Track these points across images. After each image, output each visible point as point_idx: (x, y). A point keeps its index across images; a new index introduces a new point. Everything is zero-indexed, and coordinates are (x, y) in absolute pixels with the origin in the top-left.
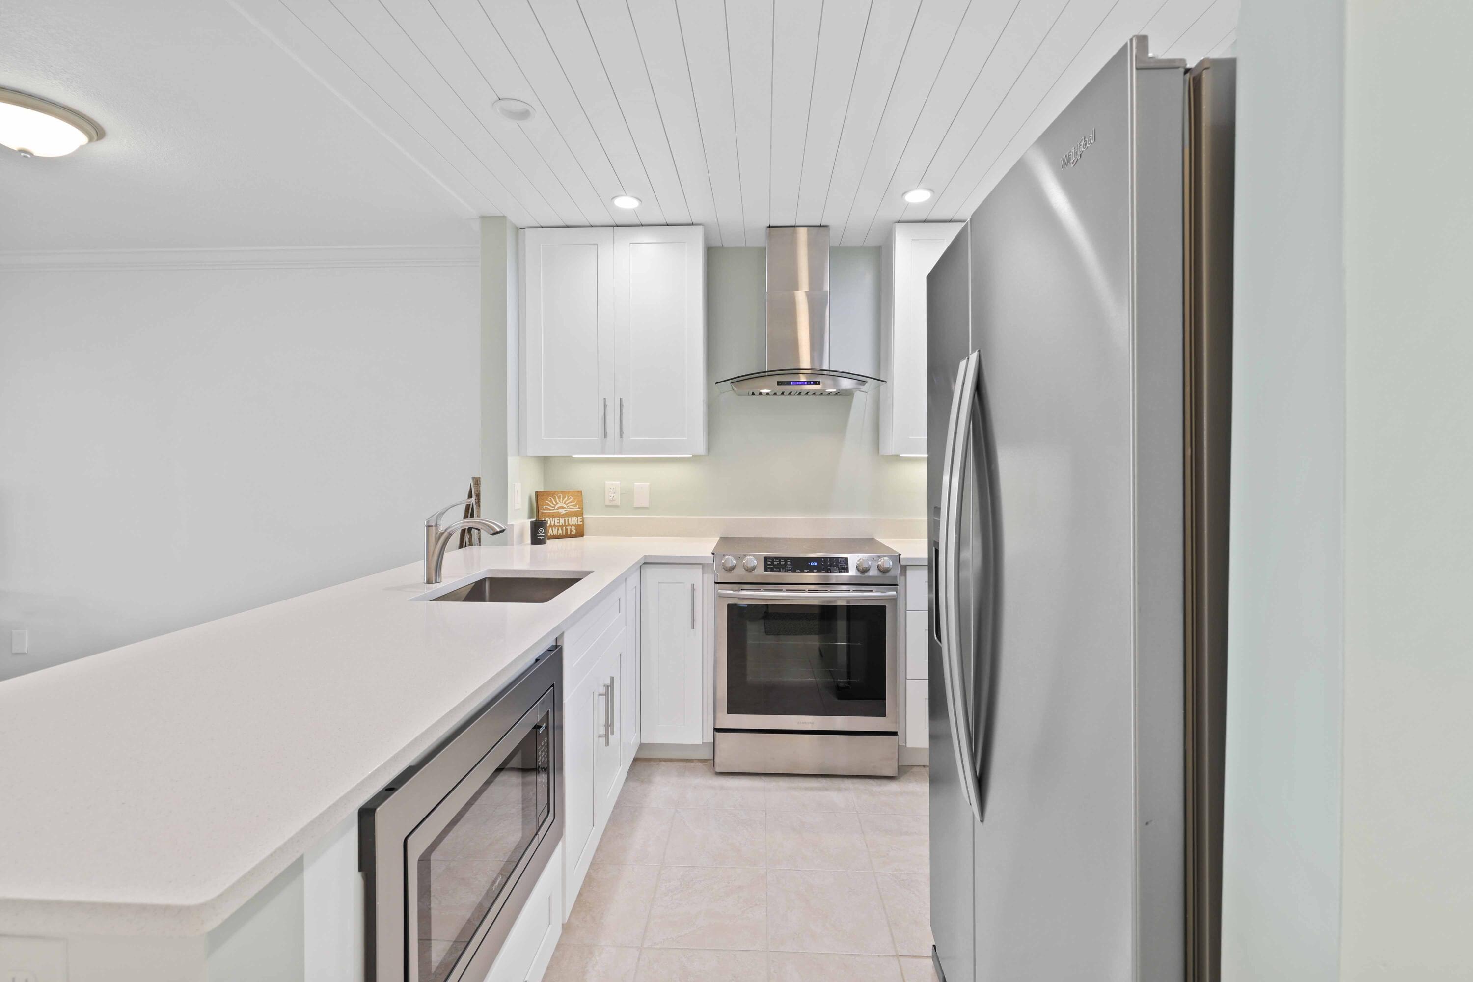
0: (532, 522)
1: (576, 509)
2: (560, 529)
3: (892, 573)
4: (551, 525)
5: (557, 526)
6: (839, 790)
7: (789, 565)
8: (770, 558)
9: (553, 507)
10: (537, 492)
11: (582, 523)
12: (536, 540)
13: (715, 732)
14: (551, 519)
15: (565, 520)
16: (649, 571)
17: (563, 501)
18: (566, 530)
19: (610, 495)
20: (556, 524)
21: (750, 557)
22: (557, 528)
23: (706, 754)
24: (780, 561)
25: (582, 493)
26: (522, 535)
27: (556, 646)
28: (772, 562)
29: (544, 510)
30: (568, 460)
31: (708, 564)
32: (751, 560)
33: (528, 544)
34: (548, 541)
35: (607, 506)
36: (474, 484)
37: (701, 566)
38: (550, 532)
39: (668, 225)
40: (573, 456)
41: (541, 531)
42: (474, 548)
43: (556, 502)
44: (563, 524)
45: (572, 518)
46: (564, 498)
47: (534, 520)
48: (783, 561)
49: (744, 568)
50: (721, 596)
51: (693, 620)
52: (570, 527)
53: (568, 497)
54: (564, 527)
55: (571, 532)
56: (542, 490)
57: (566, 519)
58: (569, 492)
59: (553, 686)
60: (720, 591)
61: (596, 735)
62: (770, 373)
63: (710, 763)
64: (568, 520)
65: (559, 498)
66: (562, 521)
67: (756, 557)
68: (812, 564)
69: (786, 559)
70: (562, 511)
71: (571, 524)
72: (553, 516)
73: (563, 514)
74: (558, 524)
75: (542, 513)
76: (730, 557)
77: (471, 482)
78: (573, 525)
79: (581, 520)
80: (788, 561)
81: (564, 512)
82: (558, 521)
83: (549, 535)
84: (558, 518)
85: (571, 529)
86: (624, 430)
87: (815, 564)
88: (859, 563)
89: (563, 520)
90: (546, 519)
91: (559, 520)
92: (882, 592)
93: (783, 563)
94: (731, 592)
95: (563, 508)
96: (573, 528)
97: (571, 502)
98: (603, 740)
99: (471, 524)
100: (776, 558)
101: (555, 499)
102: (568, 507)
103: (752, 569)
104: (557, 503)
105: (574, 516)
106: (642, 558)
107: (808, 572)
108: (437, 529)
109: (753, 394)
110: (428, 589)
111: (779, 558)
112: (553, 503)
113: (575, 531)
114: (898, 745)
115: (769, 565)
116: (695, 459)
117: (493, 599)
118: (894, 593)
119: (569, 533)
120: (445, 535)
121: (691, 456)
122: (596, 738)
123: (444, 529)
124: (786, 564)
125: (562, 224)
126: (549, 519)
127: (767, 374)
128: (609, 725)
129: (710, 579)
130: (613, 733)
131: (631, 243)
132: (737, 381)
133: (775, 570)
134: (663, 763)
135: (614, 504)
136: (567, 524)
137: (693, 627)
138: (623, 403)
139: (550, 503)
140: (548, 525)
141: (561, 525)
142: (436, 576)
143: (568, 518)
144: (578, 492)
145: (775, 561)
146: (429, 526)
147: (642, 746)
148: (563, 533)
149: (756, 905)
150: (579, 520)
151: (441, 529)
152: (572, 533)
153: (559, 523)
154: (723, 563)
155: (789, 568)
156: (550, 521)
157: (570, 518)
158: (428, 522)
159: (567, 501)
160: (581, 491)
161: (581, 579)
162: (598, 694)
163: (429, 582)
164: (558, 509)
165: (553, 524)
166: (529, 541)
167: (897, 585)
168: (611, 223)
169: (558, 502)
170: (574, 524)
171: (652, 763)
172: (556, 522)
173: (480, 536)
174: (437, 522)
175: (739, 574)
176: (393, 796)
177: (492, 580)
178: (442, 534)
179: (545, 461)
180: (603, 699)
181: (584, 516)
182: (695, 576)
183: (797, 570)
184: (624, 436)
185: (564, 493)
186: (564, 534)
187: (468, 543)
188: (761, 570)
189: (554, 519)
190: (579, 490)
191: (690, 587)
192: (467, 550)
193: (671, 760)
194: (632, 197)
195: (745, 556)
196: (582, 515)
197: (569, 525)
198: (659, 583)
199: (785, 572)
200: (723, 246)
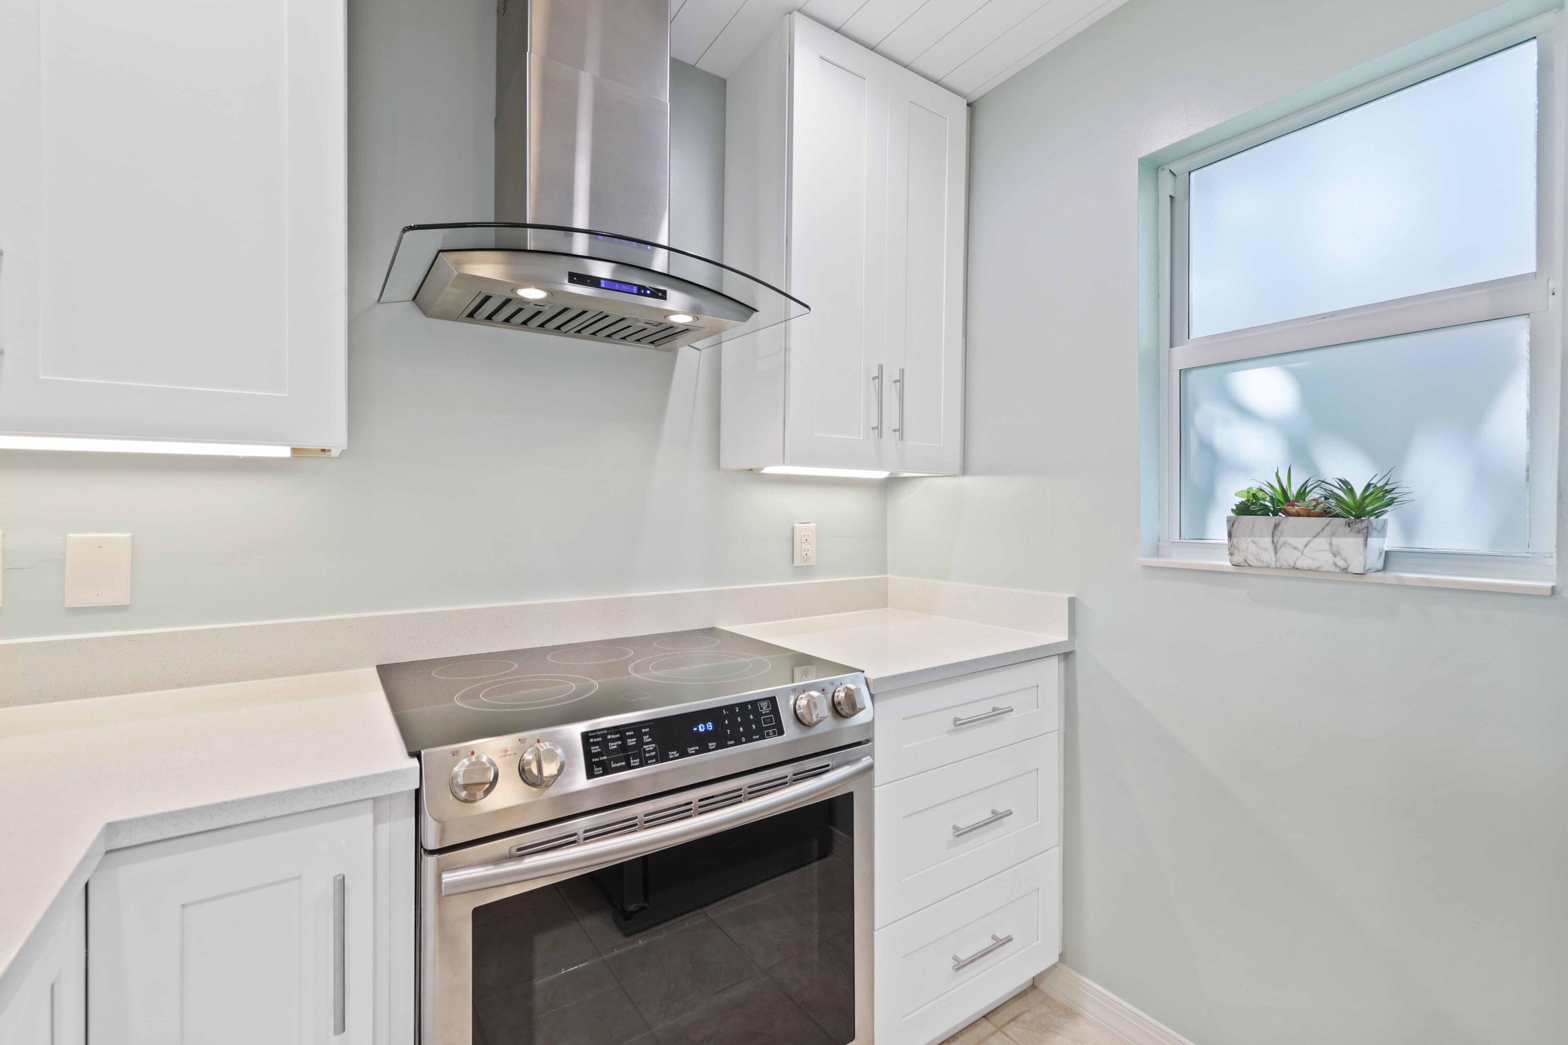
3: (864, 716)
7: (648, 743)
8: (596, 733)
24: (623, 738)
28: (604, 743)
48: (631, 737)
49: (523, 780)
68: (701, 728)
69: (641, 728)
80: (646, 734)
87: (710, 727)
93: (631, 742)
100: (611, 730)
106: (97, 839)
107: (697, 752)
111: (622, 731)
115: (598, 755)
124: (640, 743)
133: (613, 766)
137: (341, 1026)
145: (612, 741)
155: (649, 752)
183: (669, 754)
188: (577, 775)
191: (328, 888)
198: (184, 906)
199: (641, 765)
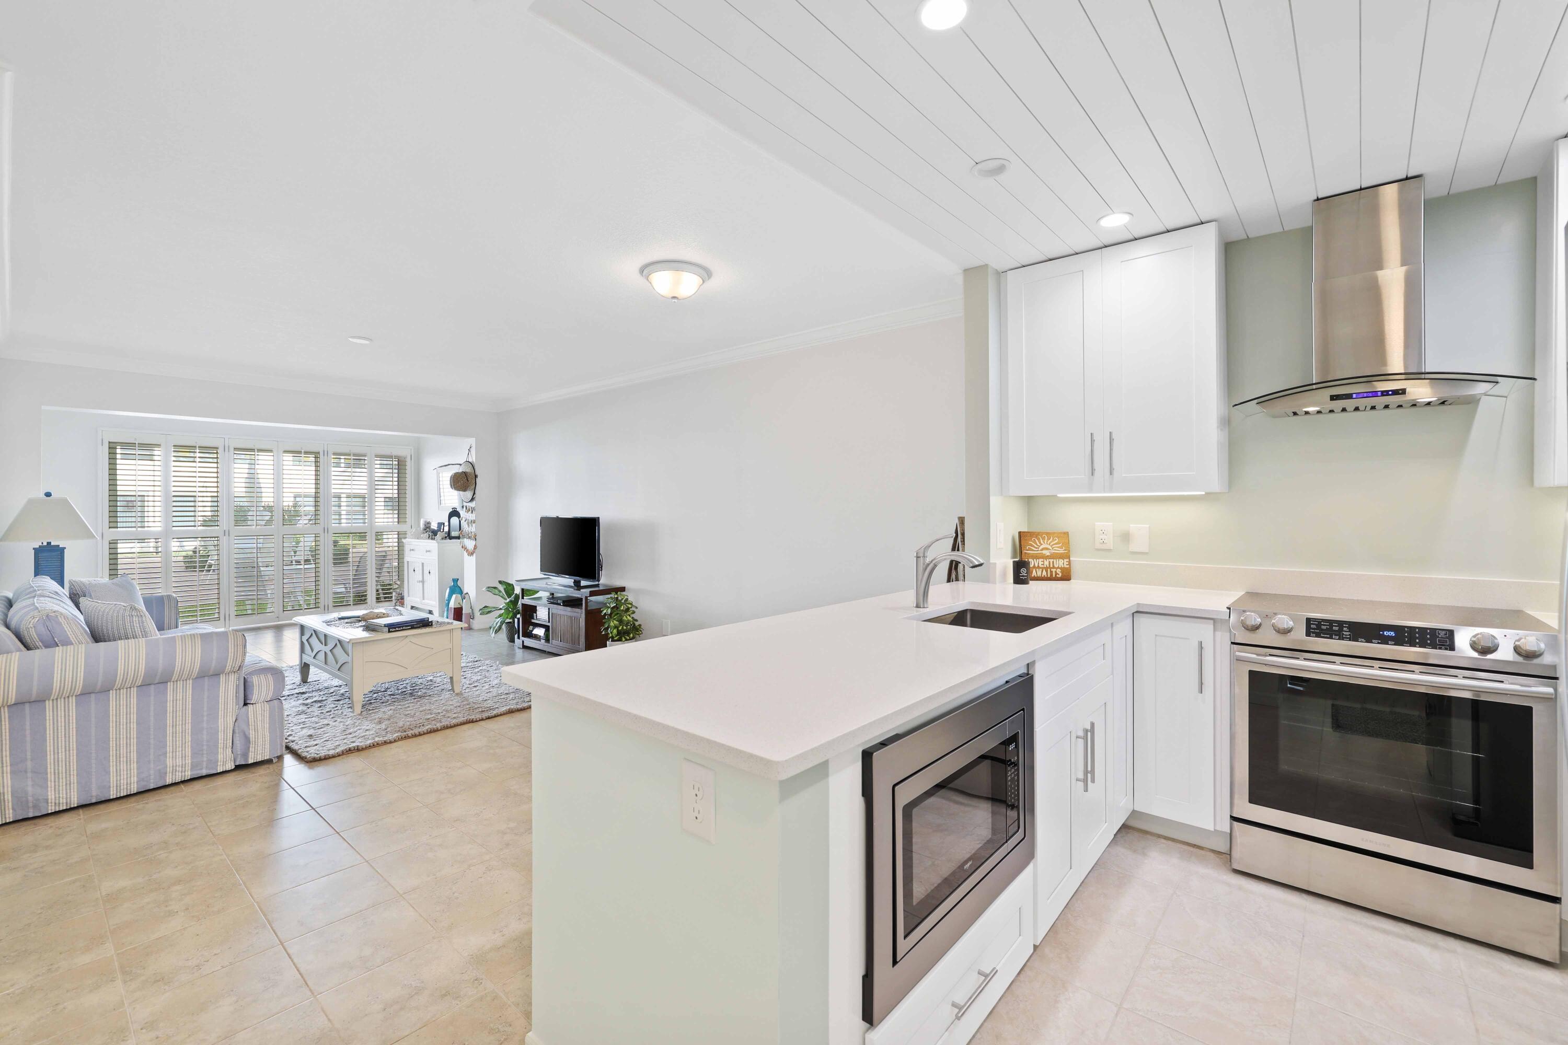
0: (1014, 562)
1: (1061, 551)
2: (1044, 571)
3: (1547, 659)
4: (1034, 567)
5: (1041, 568)
6: (1435, 947)
7: (1346, 631)
8: (1315, 620)
9: (1037, 548)
10: (1020, 533)
11: (1068, 566)
12: (1019, 579)
13: (1232, 821)
14: (1035, 560)
15: (1049, 562)
16: (1142, 620)
17: (1047, 542)
18: (1051, 572)
19: (1101, 537)
20: (1040, 566)
21: (1283, 616)
22: (1041, 570)
23: (1223, 847)
24: (1331, 626)
25: (1068, 535)
26: (1004, 575)
27: (1028, 674)
28: (1320, 625)
29: (1028, 550)
30: (1053, 500)
31: (1221, 619)
32: (1284, 621)
33: (1011, 583)
34: (1031, 582)
35: (1098, 550)
36: (960, 524)
37: (1212, 621)
38: (1034, 574)
39: (1168, 231)
40: (1058, 495)
41: (1023, 571)
42: (960, 583)
43: (1040, 543)
44: (1048, 566)
45: (1058, 560)
46: (1049, 539)
47: (1017, 560)
48: (1336, 626)
49: (1274, 629)
50: (1239, 660)
51: (1201, 684)
52: (1055, 570)
53: (1053, 539)
54: (1049, 570)
55: (1056, 575)
56: (1026, 530)
57: (1051, 561)
58: (1054, 533)
59: (1023, 710)
60: (1238, 653)
61: (1074, 778)
62: (1324, 384)
63: (1225, 857)
64: (1053, 562)
65: (1043, 539)
66: (1046, 563)
67: (1293, 618)
68: (1387, 633)
69: (1341, 623)
70: (1047, 553)
71: (1056, 566)
72: (1036, 557)
73: (1048, 556)
74: (1043, 566)
75: (1026, 553)
76: (1252, 614)
77: (957, 521)
78: (1058, 568)
79: (1067, 563)
80: (1345, 627)
81: (1048, 554)
82: (1043, 563)
83: (1033, 576)
84: (1043, 560)
85: (1056, 572)
86: (1114, 466)
87: (1392, 634)
88: (1474, 639)
89: (1048, 561)
90: (1030, 560)
91: (1043, 561)
92: (1522, 686)
93: (1335, 628)
94: (1254, 656)
95: (1047, 549)
96: (1059, 571)
97: (1056, 544)
98: (1081, 784)
99: (958, 558)
100: (1323, 620)
101: (1039, 539)
102: (1053, 548)
103: (1287, 631)
104: (1042, 544)
105: (1060, 558)
106: (1135, 606)
107: (1378, 643)
108: (924, 560)
109: (1295, 414)
110: (917, 612)
111: (1331, 622)
112: (1037, 544)
113: (1060, 574)
114: (1561, 919)
115: (1313, 628)
116: (1209, 497)
117: (972, 626)
118: (1551, 690)
119: (1054, 576)
120: (931, 565)
121: (1204, 493)
122: (1074, 781)
123: (931, 560)
124: (1341, 630)
125: (1045, 258)
126: (1032, 561)
127: (1314, 387)
128: (1089, 774)
129: (1224, 639)
130: (1093, 781)
131: (1122, 262)
132: (1264, 400)
133: (1323, 635)
134: (1163, 841)
135: (1104, 547)
136: (1051, 566)
137: (1201, 691)
138: (1114, 436)
139: (1033, 544)
140: (1031, 566)
141: (1045, 566)
142: (924, 601)
143: (1053, 560)
144: (1064, 533)
145: (1324, 625)
146: (918, 557)
147: (1134, 814)
148: (1047, 575)
149: (1275, 1025)
150: (1066, 563)
151: (928, 560)
152: (1058, 576)
153: (1043, 564)
154: (1242, 620)
155: (1346, 635)
156: (1032, 563)
157: (1055, 560)
158: (917, 554)
159: (1051, 542)
160: (1068, 533)
161: (1057, 619)
162: (1075, 735)
163: (918, 606)
164: (1042, 550)
165: (1036, 565)
166: (1012, 581)
167: (1557, 678)
168: (1100, 244)
169: (1042, 542)
170: (1060, 566)
171: (1148, 836)
172: (1041, 563)
173: (964, 573)
174: (924, 554)
175: (1267, 637)
176: (884, 749)
177: (972, 611)
178: (928, 565)
179: (1029, 501)
180: (1081, 742)
181: (1071, 559)
182: (1205, 631)
183: (1360, 640)
184: (1115, 473)
185: (1049, 534)
186: (1049, 576)
187: (954, 579)
188: (1299, 635)
189: (1038, 560)
190: (1065, 530)
191: (1196, 645)
192: (954, 584)
193: (1173, 840)
194: (1120, 213)
195: (1275, 614)
196: (1069, 558)
197: (1054, 567)
198: (1156, 635)
199: (1339, 639)
200: (1248, 237)
